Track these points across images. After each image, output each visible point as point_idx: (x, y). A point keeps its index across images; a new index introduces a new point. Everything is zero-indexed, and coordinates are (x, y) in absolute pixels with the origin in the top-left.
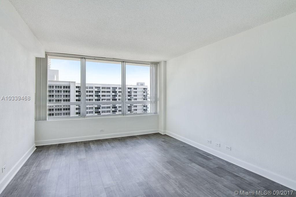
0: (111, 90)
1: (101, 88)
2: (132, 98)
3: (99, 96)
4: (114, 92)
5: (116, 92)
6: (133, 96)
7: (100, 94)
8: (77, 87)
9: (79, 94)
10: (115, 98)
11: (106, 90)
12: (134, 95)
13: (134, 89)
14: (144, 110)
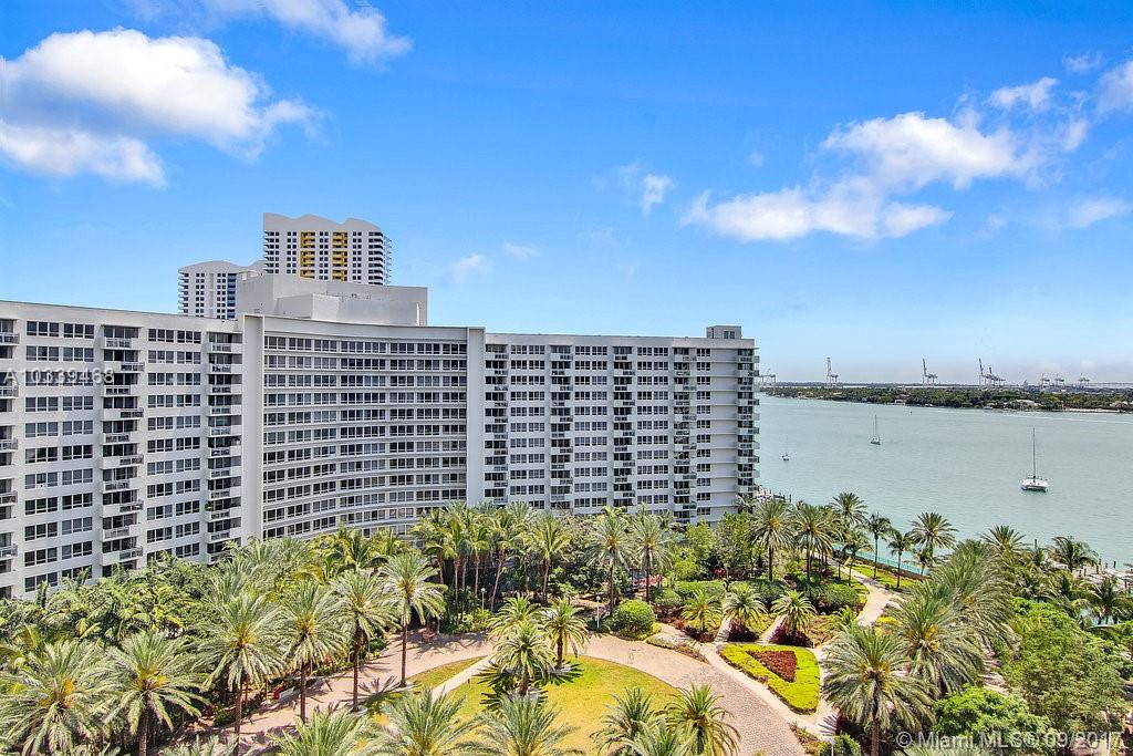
0: (610, 357)
1: (573, 351)
2: (692, 389)
3: (567, 380)
4: (622, 364)
5: (628, 365)
6: (693, 383)
7: (571, 372)
8: (488, 347)
9: (496, 372)
10: (623, 389)
11: (591, 358)
12: (698, 379)
13: (698, 351)
14: (740, 440)
